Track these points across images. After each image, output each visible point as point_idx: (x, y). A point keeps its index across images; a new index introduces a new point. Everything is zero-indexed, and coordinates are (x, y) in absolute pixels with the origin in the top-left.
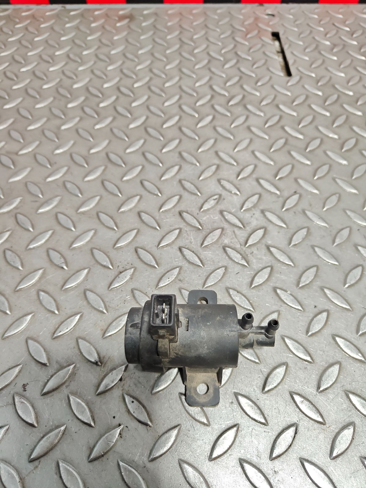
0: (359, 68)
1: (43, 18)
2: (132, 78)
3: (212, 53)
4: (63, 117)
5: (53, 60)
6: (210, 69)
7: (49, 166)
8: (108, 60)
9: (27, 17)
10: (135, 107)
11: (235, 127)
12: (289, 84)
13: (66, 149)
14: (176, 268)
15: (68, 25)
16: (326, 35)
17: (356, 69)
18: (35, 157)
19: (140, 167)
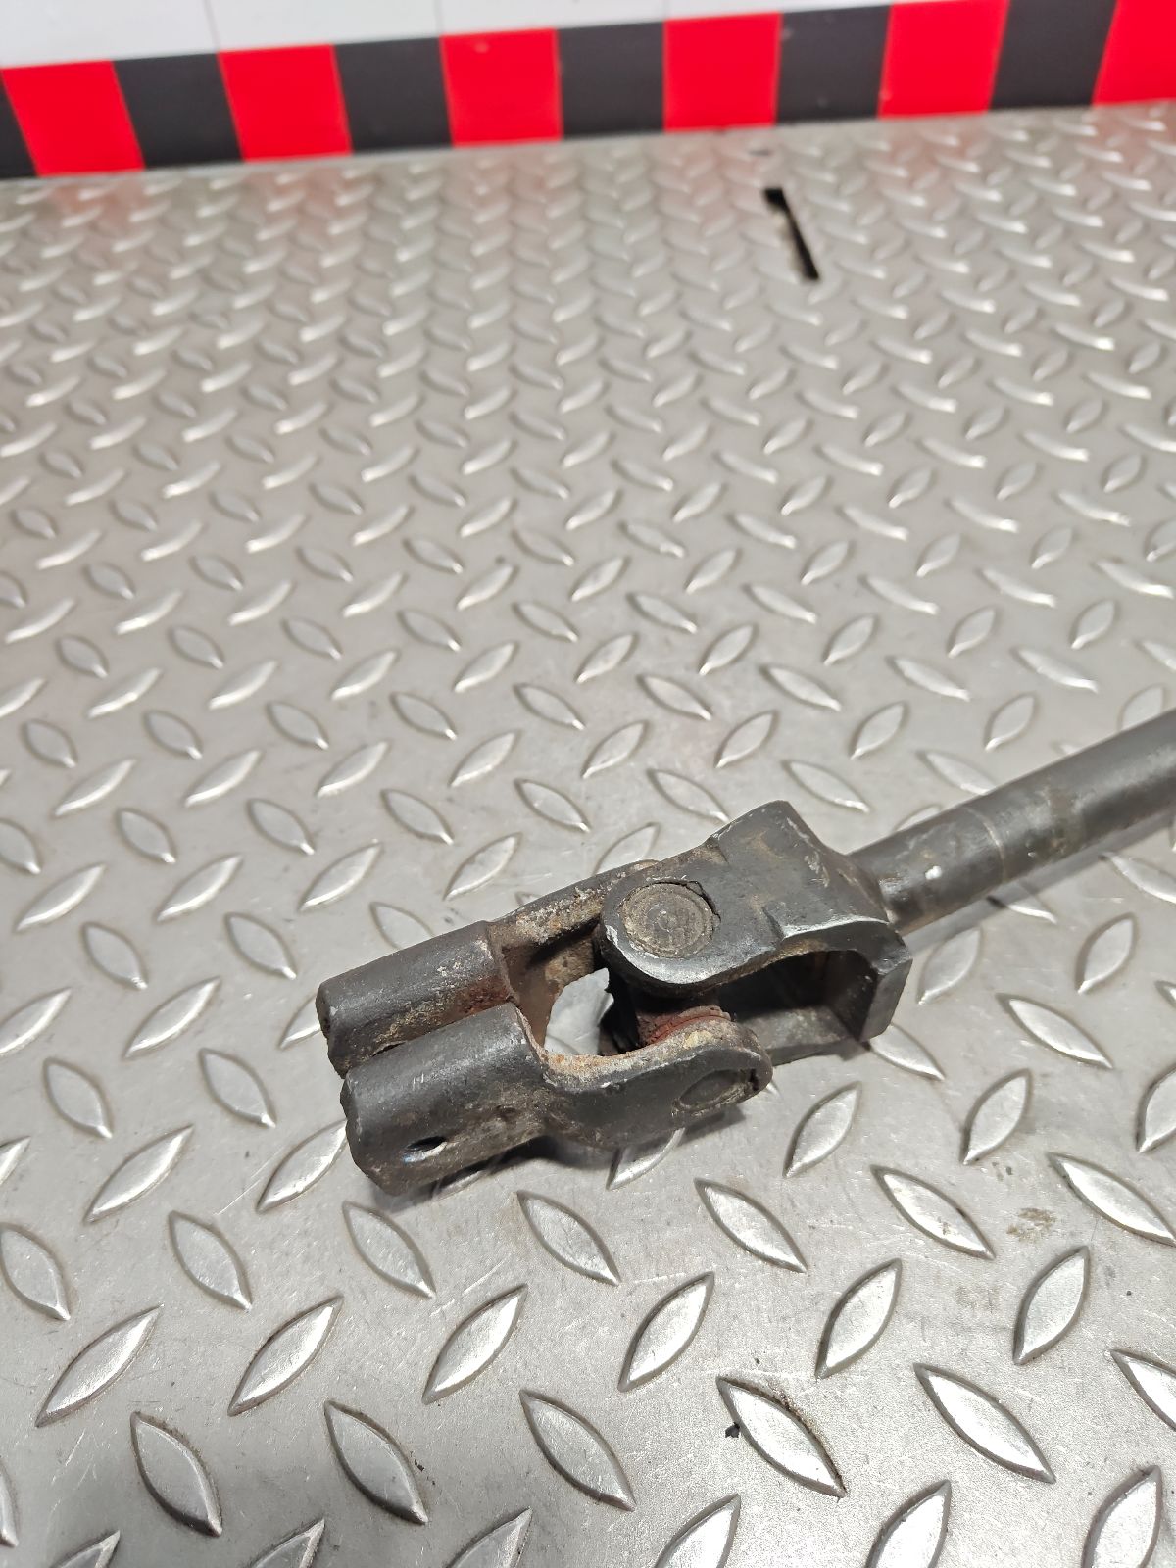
0: (1008, 253)
1: (138, 200)
2: (377, 314)
3: (602, 244)
4: (189, 410)
5: (166, 288)
6: (594, 283)
7: (151, 524)
8: (313, 279)
9: (91, 203)
10: (386, 378)
11: (667, 405)
12: (814, 299)
13: (194, 484)
14: (504, 734)
15: (206, 211)
16: (912, 183)
17: (999, 254)
18: (113, 508)
19: (402, 511)
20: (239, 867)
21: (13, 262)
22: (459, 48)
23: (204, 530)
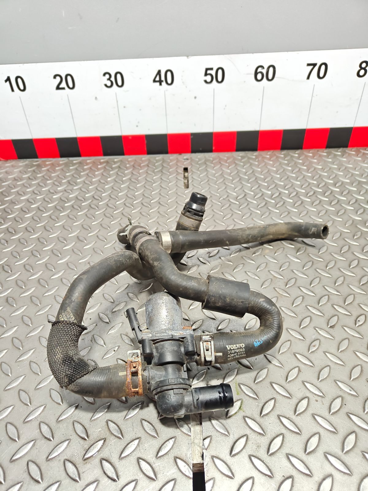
0: (227, 183)
1: (58, 165)
2: (102, 191)
3: (148, 179)
4: (62, 210)
5: (61, 184)
6: (145, 187)
7: (51, 231)
8: (90, 184)
9: (48, 165)
10: (100, 205)
11: (151, 212)
12: (186, 192)
13: (61, 224)
15: (71, 168)
16: (214, 168)
17: (225, 183)
18: (45, 228)
19: (98, 230)
20: (58, 288)
21: (31, 177)
22: (126, 138)
23: (61, 232)
